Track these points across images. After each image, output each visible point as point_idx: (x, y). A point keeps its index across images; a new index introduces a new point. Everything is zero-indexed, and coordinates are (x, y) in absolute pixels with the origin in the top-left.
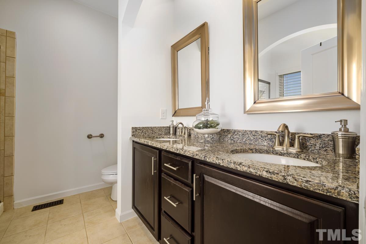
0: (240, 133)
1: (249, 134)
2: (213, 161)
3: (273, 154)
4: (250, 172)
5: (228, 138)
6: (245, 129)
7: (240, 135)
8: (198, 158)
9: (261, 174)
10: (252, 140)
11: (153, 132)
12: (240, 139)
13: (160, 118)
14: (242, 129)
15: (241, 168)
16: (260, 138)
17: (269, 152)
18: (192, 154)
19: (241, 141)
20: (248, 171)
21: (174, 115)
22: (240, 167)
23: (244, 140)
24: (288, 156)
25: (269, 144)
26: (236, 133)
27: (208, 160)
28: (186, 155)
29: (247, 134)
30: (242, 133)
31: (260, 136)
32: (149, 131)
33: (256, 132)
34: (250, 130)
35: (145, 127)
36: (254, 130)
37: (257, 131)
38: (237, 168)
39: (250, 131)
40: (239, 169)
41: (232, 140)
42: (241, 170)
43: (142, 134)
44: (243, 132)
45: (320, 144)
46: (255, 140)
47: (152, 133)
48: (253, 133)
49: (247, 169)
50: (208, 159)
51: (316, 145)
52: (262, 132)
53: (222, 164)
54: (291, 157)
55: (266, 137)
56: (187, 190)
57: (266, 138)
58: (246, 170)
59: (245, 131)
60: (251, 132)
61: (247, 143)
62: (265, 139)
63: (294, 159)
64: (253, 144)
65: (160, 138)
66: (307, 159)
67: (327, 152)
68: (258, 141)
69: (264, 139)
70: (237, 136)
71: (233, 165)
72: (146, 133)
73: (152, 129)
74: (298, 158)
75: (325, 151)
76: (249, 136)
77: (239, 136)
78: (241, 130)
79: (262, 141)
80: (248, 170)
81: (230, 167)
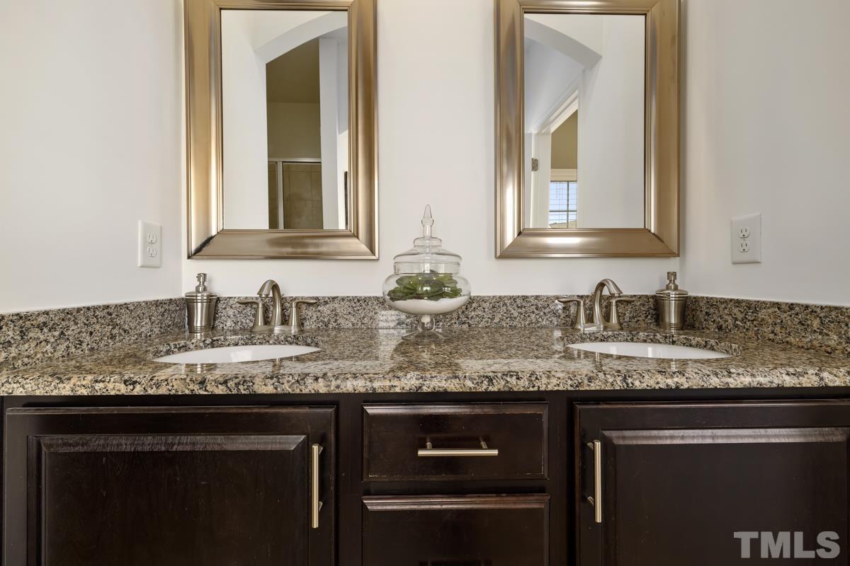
0: (486, 305)
1: (508, 304)
2: (658, 383)
3: (591, 340)
4: (758, 386)
5: (450, 320)
6: (498, 294)
7: (486, 310)
8: (598, 388)
9: (780, 382)
10: (516, 318)
11: (115, 331)
12: (487, 319)
13: (139, 265)
14: (491, 294)
15: (738, 382)
16: (533, 312)
17: (585, 339)
18: (570, 382)
19: (489, 324)
20: (755, 384)
21: (198, 250)
22: (735, 380)
23: (497, 320)
24: (615, 340)
25: (551, 321)
26: (474, 305)
27: (638, 385)
28: (543, 388)
29: (505, 304)
30: (491, 303)
31: (534, 307)
32: (98, 327)
33: (525, 298)
34: (511, 294)
35: (79, 310)
36: (521, 294)
37: (527, 297)
38: (727, 383)
39: (511, 298)
40: (732, 386)
41: (464, 323)
42: (740, 386)
43: (62, 347)
44: (494, 300)
45: (631, 312)
46: (522, 316)
47: (113, 337)
48: (518, 301)
49: (750, 380)
50: (637, 383)
51: (625, 314)
52: (537, 297)
53: (686, 386)
54: (620, 341)
55: (545, 308)
56: (536, 506)
57: (547, 310)
58: (750, 384)
59: (500, 297)
60: (514, 299)
61: (505, 325)
62: (545, 313)
63: (625, 343)
64: (519, 325)
65: (168, 352)
66: (651, 340)
67: (639, 324)
68: (529, 319)
69: (542, 314)
70: (476, 313)
71: (716, 379)
72: (81, 343)
73: (110, 314)
74: (632, 340)
75: (636, 322)
76: (510, 308)
77: (484, 312)
78: (490, 297)
79: (538, 317)
80: (753, 381)
81: (711, 387)
